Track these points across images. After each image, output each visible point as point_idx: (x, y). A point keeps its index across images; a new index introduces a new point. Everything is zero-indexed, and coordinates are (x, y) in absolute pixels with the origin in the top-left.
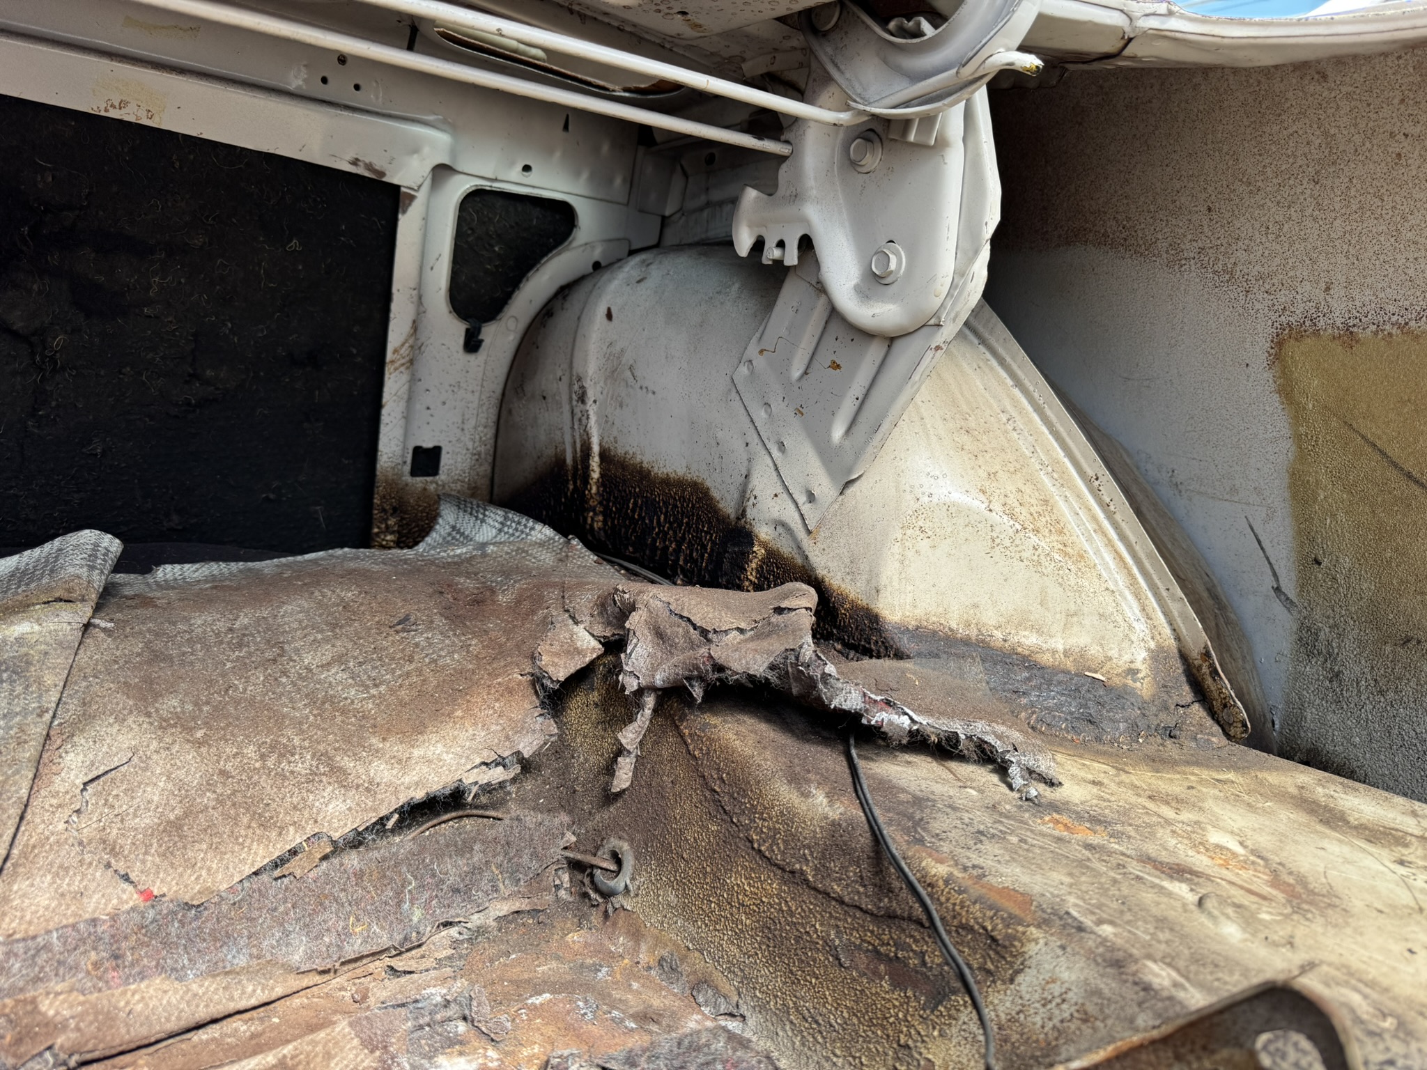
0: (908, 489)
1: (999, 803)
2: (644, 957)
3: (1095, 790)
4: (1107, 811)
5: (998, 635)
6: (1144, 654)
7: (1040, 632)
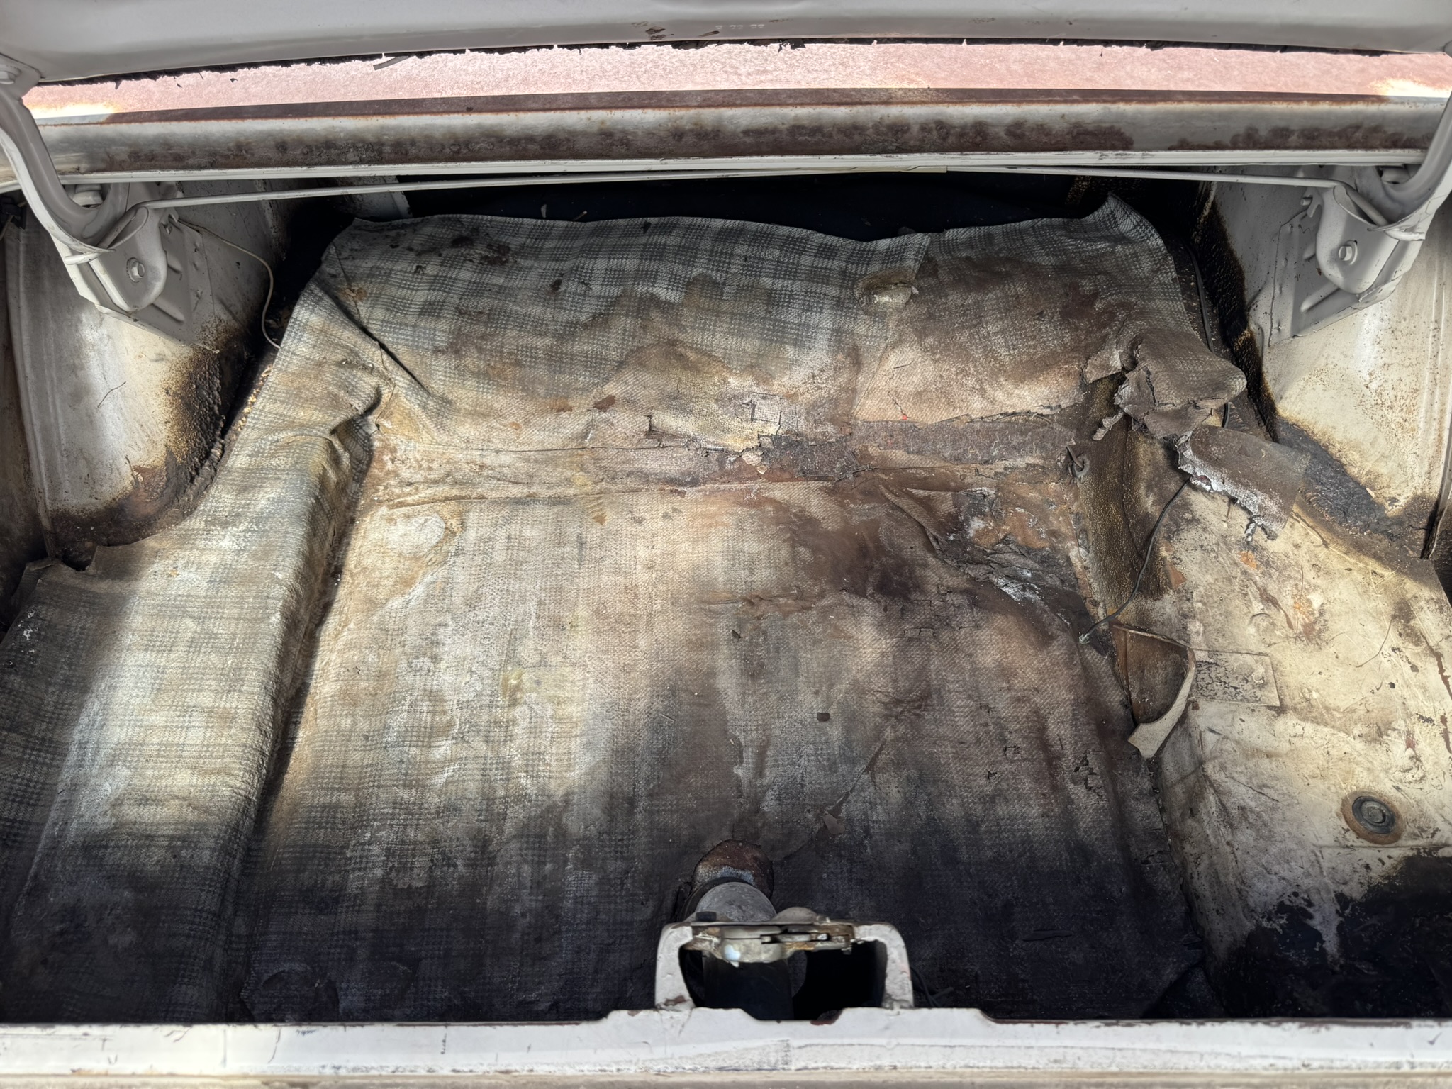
0: (1326, 355)
1: (1230, 536)
2: (1074, 507)
3: (1290, 548)
4: (1279, 562)
5: (1338, 446)
6: (1410, 494)
7: (1362, 456)
